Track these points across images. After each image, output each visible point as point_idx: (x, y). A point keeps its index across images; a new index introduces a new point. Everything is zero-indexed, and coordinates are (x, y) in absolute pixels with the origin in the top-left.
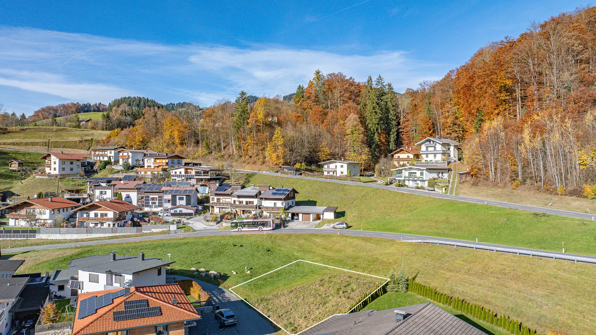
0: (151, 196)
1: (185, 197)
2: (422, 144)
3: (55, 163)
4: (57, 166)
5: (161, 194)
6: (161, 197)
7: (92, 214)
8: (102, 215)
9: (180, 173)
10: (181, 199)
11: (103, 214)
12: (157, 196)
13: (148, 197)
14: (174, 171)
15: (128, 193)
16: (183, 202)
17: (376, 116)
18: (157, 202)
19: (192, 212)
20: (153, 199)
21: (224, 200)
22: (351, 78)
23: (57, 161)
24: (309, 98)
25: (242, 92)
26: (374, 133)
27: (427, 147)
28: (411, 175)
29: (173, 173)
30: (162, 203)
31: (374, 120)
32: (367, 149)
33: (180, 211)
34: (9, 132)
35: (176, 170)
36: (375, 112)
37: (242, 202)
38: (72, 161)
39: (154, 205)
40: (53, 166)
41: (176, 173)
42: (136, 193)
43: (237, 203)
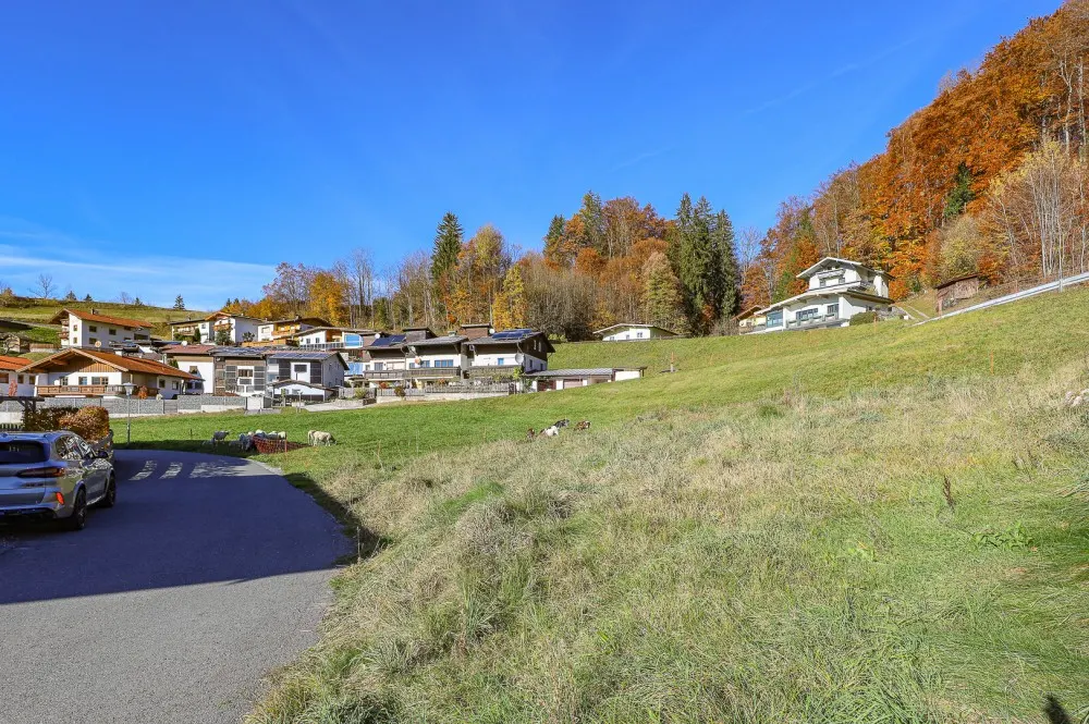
0: (240, 367)
1: (308, 365)
2: (812, 275)
3: (75, 329)
4: (78, 335)
5: (261, 363)
6: (262, 369)
7: (73, 379)
8: (95, 380)
9: (317, 340)
10: (301, 369)
11: (98, 378)
12: (252, 368)
13: (234, 368)
14: (305, 338)
15: (194, 364)
16: (306, 377)
17: (700, 262)
18: (253, 379)
19: (322, 392)
20: (244, 373)
21: (390, 365)
22: (648, 208)
23: (79, 323)
24: (572, 233)
25: (449, 216)
26: (696, 294)
27: (823, 280)
28: (804, 317)
29: (304, 343)
30: (262, 381)
31: (695, 270)
32: (683, 320)
33: (295, 391)
34: (35, 305)
35: (308, 337)
36: (698, 254)
37: (428, 362)
38: (113, 328)
39: (245, 386)
40: (72, 334)
41: (308, 341)
42: (212, 364)
43: (417, 366)
